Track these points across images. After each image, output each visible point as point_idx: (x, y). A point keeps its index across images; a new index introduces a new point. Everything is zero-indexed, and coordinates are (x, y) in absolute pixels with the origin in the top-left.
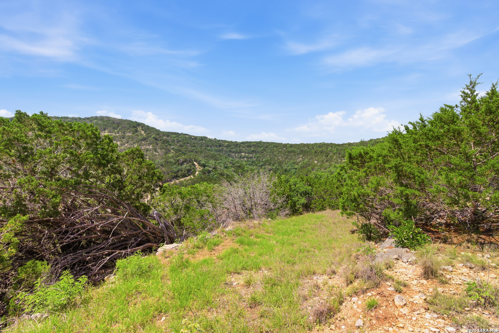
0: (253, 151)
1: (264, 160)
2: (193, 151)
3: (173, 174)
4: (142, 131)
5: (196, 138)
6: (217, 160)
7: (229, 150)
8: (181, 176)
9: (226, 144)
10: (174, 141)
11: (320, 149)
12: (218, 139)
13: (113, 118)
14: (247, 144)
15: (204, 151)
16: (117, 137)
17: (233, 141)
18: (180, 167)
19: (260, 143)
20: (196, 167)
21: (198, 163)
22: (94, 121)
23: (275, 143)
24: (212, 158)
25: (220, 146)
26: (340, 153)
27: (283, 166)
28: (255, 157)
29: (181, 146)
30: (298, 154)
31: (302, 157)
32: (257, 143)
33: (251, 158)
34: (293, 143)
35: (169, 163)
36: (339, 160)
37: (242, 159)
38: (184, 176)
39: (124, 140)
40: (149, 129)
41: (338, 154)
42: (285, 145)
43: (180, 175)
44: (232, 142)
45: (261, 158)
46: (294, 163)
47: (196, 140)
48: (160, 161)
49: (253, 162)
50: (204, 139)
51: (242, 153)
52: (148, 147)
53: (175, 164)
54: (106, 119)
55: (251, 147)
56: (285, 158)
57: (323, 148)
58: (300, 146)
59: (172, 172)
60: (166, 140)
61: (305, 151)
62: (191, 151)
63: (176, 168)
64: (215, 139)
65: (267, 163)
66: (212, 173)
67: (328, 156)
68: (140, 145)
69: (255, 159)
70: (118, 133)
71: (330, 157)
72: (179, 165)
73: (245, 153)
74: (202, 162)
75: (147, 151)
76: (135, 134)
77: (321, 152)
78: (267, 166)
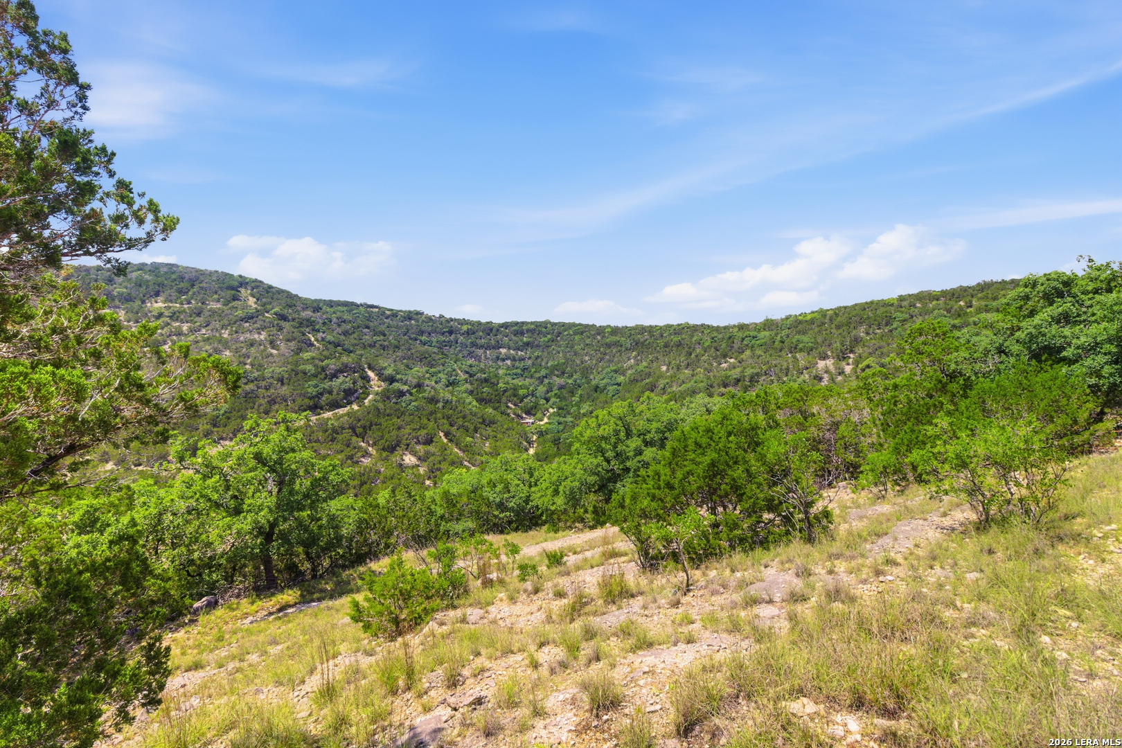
0: (527, 344)
1: (549, 365)
2: (374, 346)
3: (307, 401)
4: (251, 298)
5: (394, 314)
6: (432, 366)
7: (472, 343)
8: (327, 405)
9: (465, 328)
10: (331, 322)
11: (676, 339)
12: (448, 316)
13: (183, 268)
14: (514, 328)
15: (403, 345)
16: (184, 311)
17: (483, 320)
18: (327, 384)
19: (545, 324)
20: (372, 383)
21: (377, 375)
22: (134, 273)
23: (580, 325)
24: (421, 361)
25: (451, 332)
26: (719, 348)
27: (592, 377)
28: (530, 358)
29: (346, 333)
30: (627, 349)
31: (635, 357)
32: (536, 326)
33: (522, 359)
34: (620, 325)
35: (301, 374)
36: (715, 364)
37: (500, 363)
38: (335, 405)
39: (200, 320)
40: (270, 294)
41: (713, 350)
42: (600, 331)
43: (323, 403)
44: (479, 323)
45: (545, 360)
46: (616, 371)
47: (394, 319)
48: (278, 370)
49: (524, 370)
50: (415, 316)
51: (501, 350)
52: (256, 336)
53: (316, 376)
54: (165, 269)
55: (522, 333)
56: (597, 360)
57: (683, 336)
58: (633, 332)
59: (304, 395)
60: (308, 320)
61: (643, 343)
62: (370, 346)
63: (316, 386)
64: (441, 316)
65: (556, 372)
66: (408, 397)
67: (691, 354)
68: (236, 332)
69: (530, 362)
70: (189, 303)
71: (697, 356)
72: (325, 378)
73: (509, 348)
74: (389, 371)
75: (252, 345)
76: (230, 305)
77: (678, 346)
78: (555, 378)
